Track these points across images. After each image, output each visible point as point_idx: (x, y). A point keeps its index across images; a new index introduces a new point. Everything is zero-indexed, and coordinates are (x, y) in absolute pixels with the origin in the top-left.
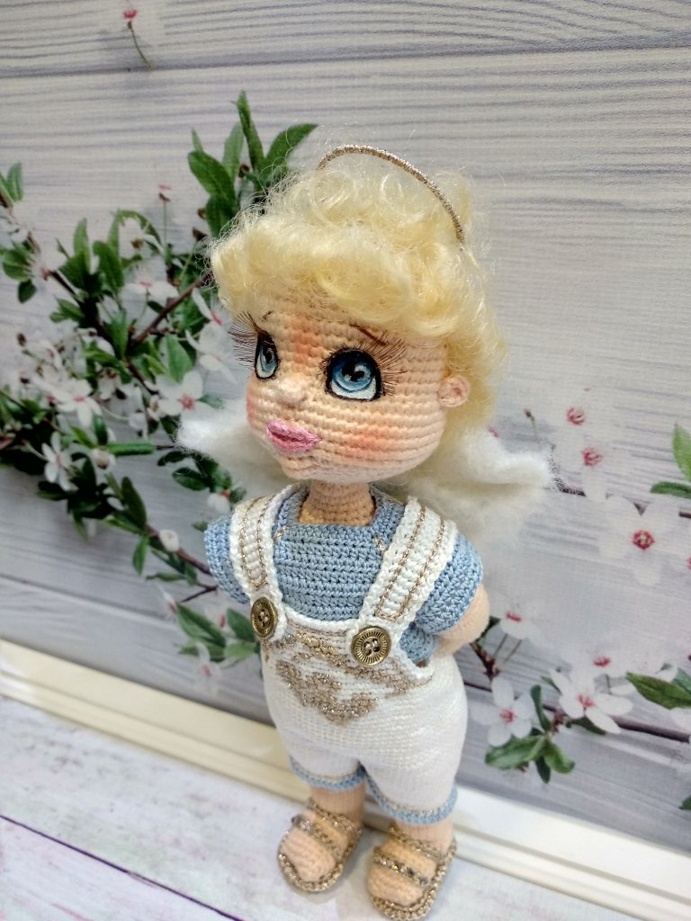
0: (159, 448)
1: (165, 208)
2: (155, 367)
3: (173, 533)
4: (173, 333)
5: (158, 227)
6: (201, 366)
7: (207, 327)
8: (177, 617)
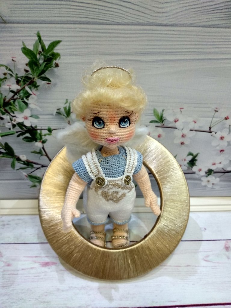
0: (17, 132)
1: (14, 63)
2: (14, 109)
3: (24, 156)
4: (20, 99)
5: (12, 69)
6: (30, 107)
7: (31, 96)
8: (28, 178)
